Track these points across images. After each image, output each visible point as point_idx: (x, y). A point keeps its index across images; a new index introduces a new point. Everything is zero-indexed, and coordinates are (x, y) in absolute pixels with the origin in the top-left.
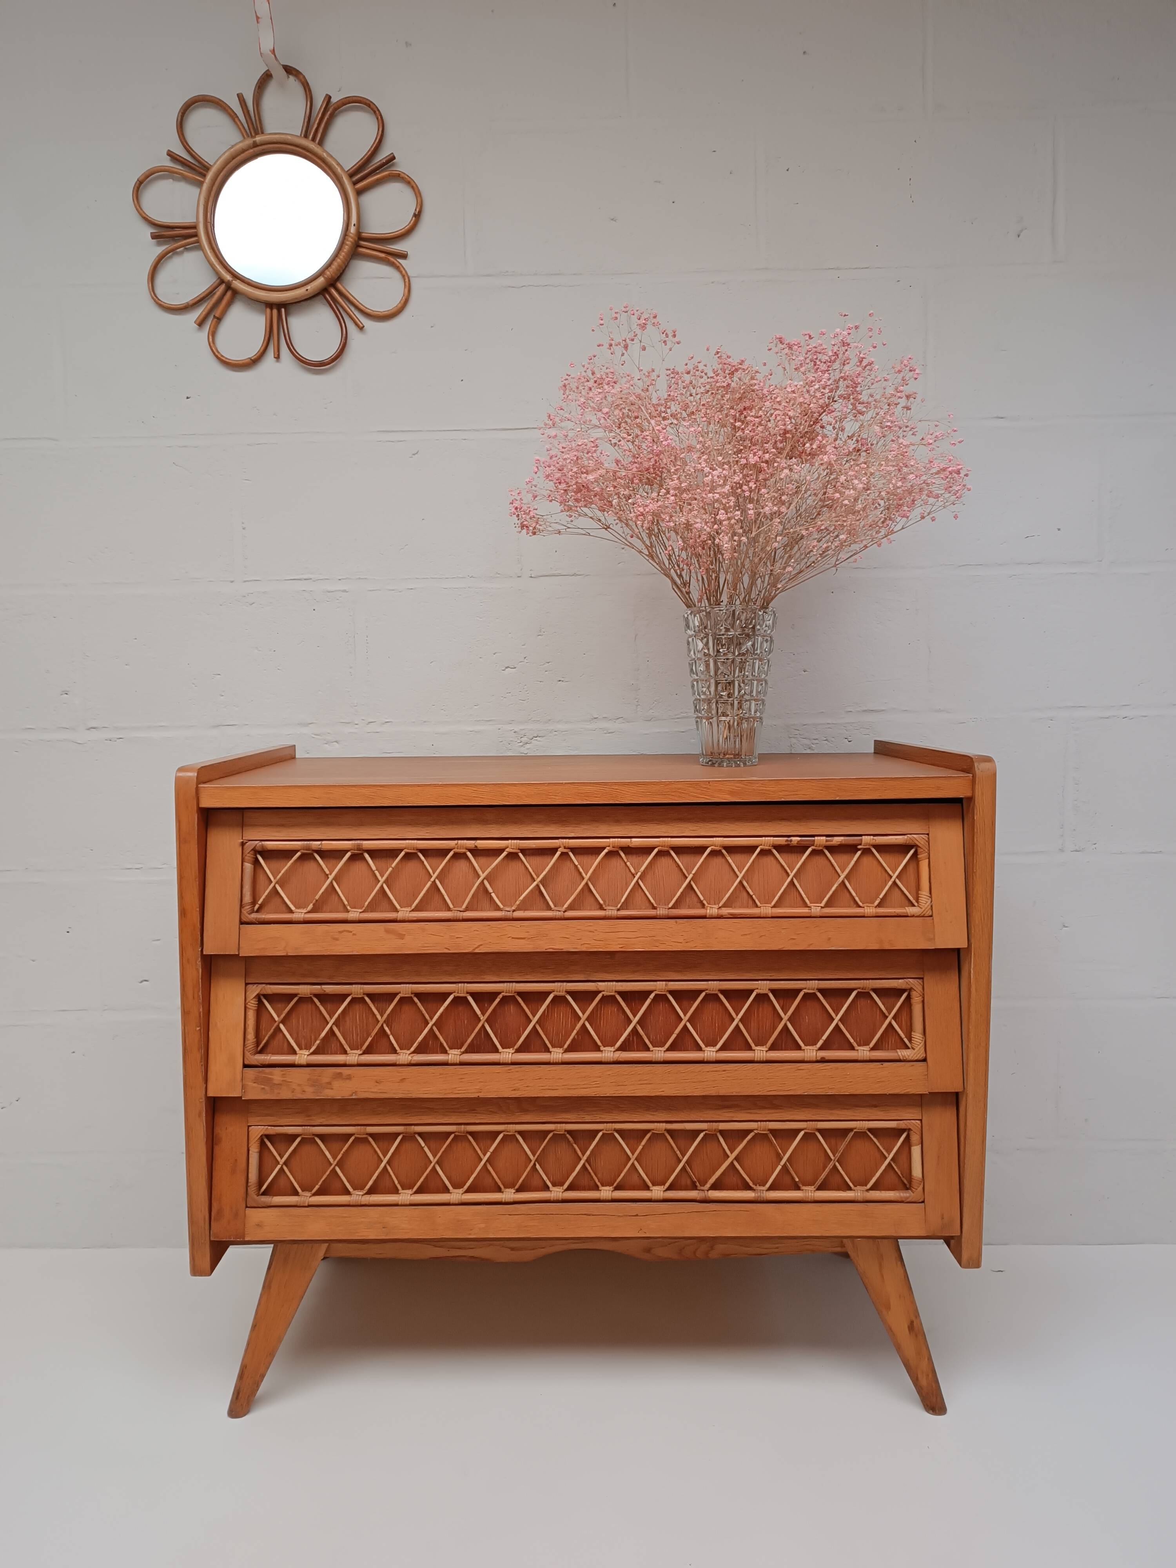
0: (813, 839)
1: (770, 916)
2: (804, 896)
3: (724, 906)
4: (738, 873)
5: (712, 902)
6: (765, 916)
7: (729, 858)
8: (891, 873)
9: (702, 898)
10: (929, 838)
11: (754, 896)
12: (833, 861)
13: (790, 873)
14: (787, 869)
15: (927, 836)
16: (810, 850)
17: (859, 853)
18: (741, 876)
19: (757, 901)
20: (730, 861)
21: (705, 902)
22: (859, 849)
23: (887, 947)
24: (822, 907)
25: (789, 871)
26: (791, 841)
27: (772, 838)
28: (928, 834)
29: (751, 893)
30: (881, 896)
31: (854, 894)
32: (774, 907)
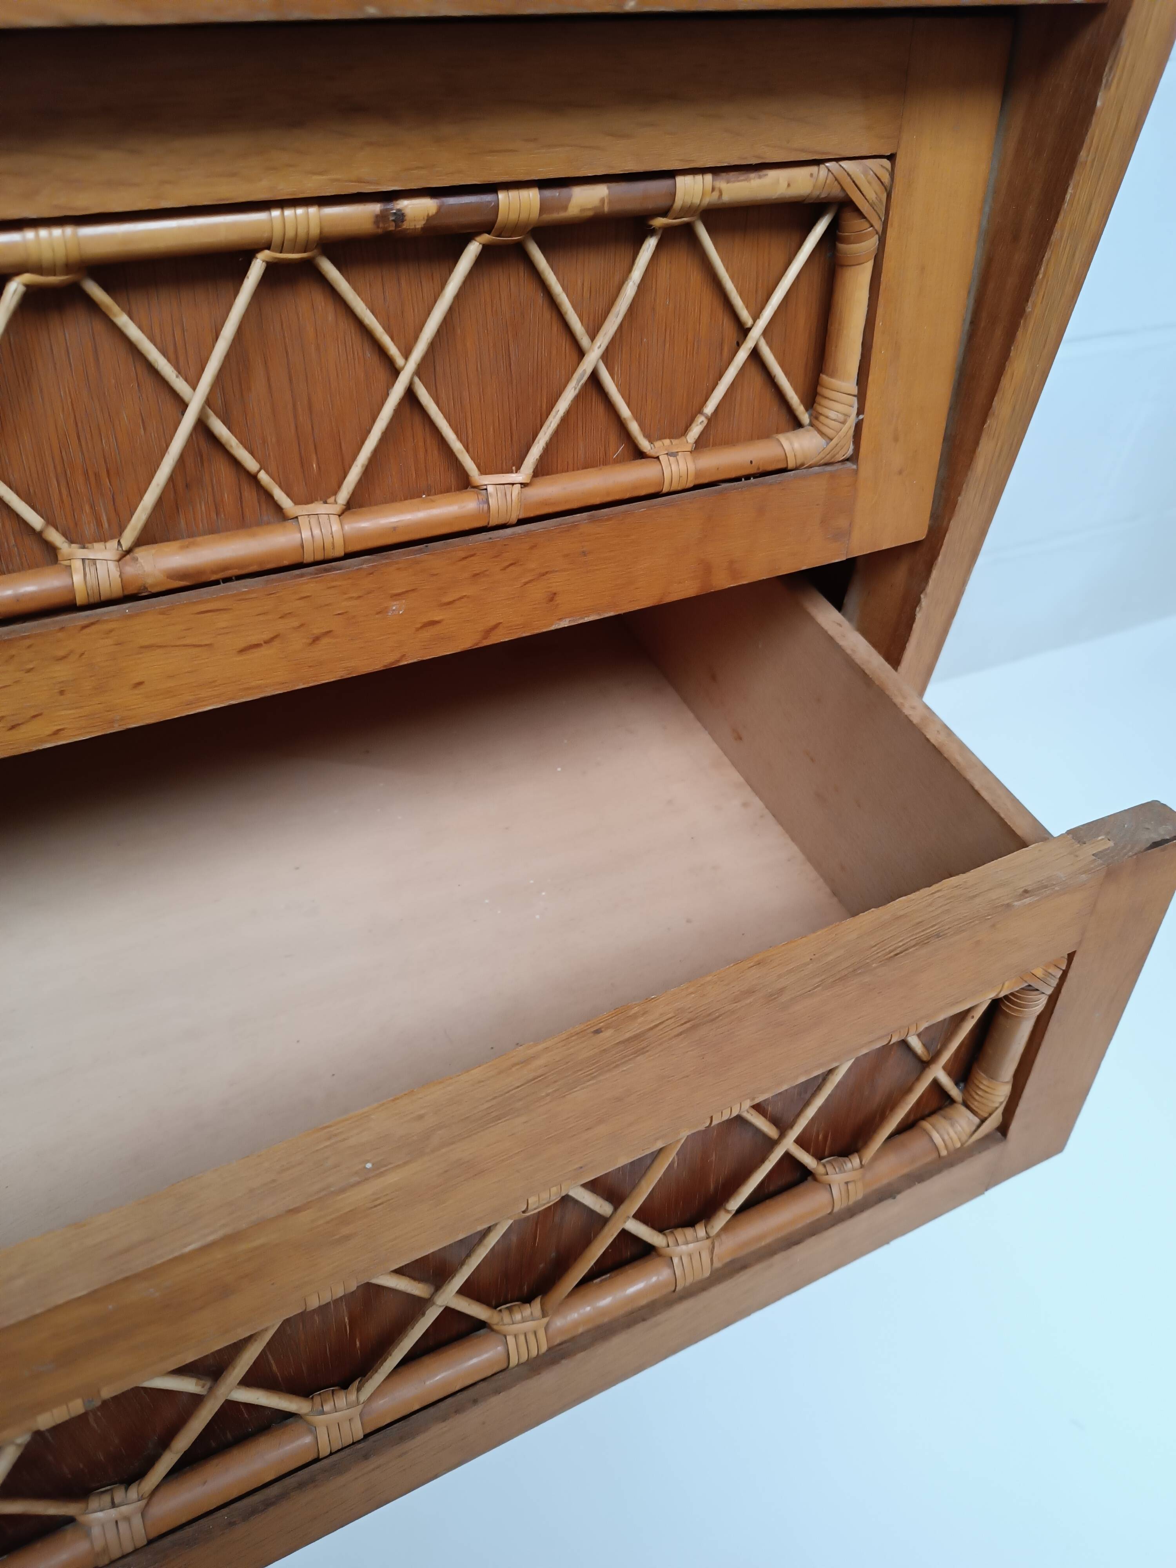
0: (487, 198)
1: (340, 552)
2: (457, 445)
3: (146, 538)
4: (180, 385)
5: (89, 529)
6: (319, 557)
7: (123, 320)
8: (745, 315)
9: (35, 520)
10: (892, 174)
11: (263, 477)
12: (557, 288)
13: (399, 360)
14: (386, 340)
15: (886, 163)
16: (473, 250)
17: (651, 244)
18: (196, 400)
19: (279, 495)
20: (133, 332)
21: (55, 537)
22: (652, 232)
23: (722, 581)
24: (524, 485)
25: (393, 350)
26: (400, 216)
27: (313, 210)
28: (891, 157)
29: (251, 464)
30: (710, 408)
31: (625, 411)
32: (352, 506)
